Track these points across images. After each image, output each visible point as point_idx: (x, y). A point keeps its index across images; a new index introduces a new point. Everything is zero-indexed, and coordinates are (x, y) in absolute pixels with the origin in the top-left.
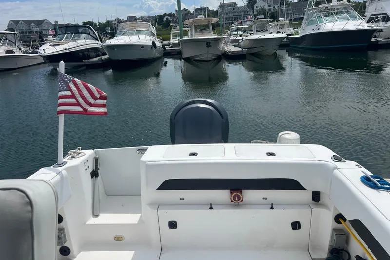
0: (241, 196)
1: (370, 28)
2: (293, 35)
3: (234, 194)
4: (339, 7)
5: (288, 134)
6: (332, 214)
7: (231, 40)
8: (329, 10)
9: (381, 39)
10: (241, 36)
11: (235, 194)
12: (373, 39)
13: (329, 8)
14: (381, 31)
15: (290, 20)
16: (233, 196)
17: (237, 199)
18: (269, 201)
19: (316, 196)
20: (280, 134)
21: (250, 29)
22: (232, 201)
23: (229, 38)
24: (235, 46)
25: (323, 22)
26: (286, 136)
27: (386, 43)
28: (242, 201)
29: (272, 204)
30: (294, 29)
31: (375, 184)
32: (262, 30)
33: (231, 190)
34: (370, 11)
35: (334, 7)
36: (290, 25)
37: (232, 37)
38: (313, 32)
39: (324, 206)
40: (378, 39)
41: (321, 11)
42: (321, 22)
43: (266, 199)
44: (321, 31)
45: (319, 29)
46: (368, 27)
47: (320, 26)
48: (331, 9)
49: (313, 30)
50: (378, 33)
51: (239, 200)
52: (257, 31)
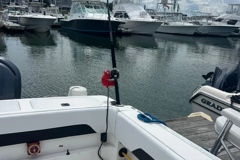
0: (39, 147)
1: (117, 20)
2: (63, 19)
3: (31, 147)
4: (96, 3)
5: (77, 88)
6: (117, 150)
7: (9, 17)
8: (89, 4)
9: (123, 29)
10: (18, 15)
11: (33, 146)
12: (119, 28)
13: (89, 2)
14: (124, 23)
15: (60, 9)
16: (30, 148)
17: (35, 151)
18: (65, 148)
19: (104, 137)
20: (70, 88)
21: (26, 10)
22: (29, 154)
23: (7, 15)
24: (14, 22)
25: (86, 12)
26: (76, 90)
27: (126, 32)
28: (40, 152)
29: (68, 150)
30: (63, 15)
31: (148, 119)
32: (37, 12)
33: (28, 143)
34: (116, 9)
35: (93, 2)
36: (60, 12)
37: (10, 15)
38: (78, 18)
39: (110, 144)
40: (122, 29)
41: (84, 4)
42: (84, 11)
43: (62, 146)
44: (84, 18)
45: (83, 17)
46: (116, 19)
47: (84, 15)
48: (91, 3)
49: (79, 17)
50: (122, 25)
51: (36, 152)
52: (33, 12)
